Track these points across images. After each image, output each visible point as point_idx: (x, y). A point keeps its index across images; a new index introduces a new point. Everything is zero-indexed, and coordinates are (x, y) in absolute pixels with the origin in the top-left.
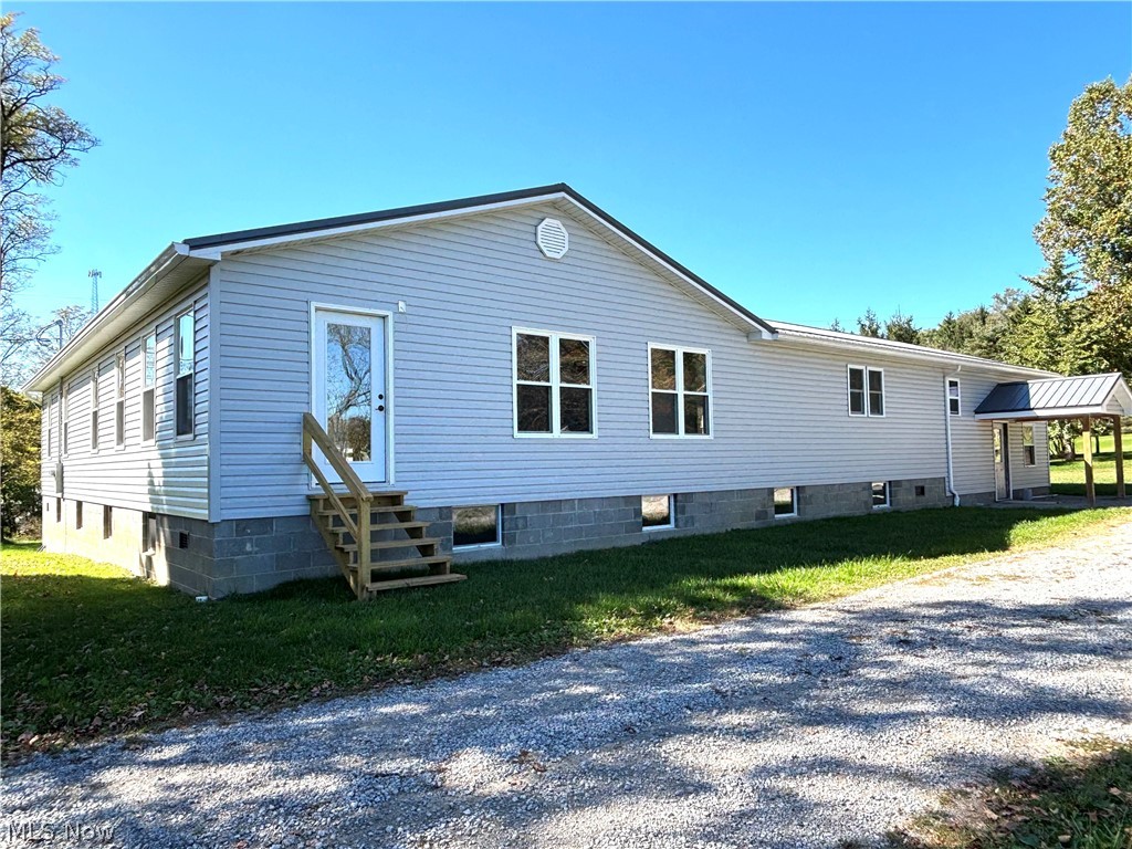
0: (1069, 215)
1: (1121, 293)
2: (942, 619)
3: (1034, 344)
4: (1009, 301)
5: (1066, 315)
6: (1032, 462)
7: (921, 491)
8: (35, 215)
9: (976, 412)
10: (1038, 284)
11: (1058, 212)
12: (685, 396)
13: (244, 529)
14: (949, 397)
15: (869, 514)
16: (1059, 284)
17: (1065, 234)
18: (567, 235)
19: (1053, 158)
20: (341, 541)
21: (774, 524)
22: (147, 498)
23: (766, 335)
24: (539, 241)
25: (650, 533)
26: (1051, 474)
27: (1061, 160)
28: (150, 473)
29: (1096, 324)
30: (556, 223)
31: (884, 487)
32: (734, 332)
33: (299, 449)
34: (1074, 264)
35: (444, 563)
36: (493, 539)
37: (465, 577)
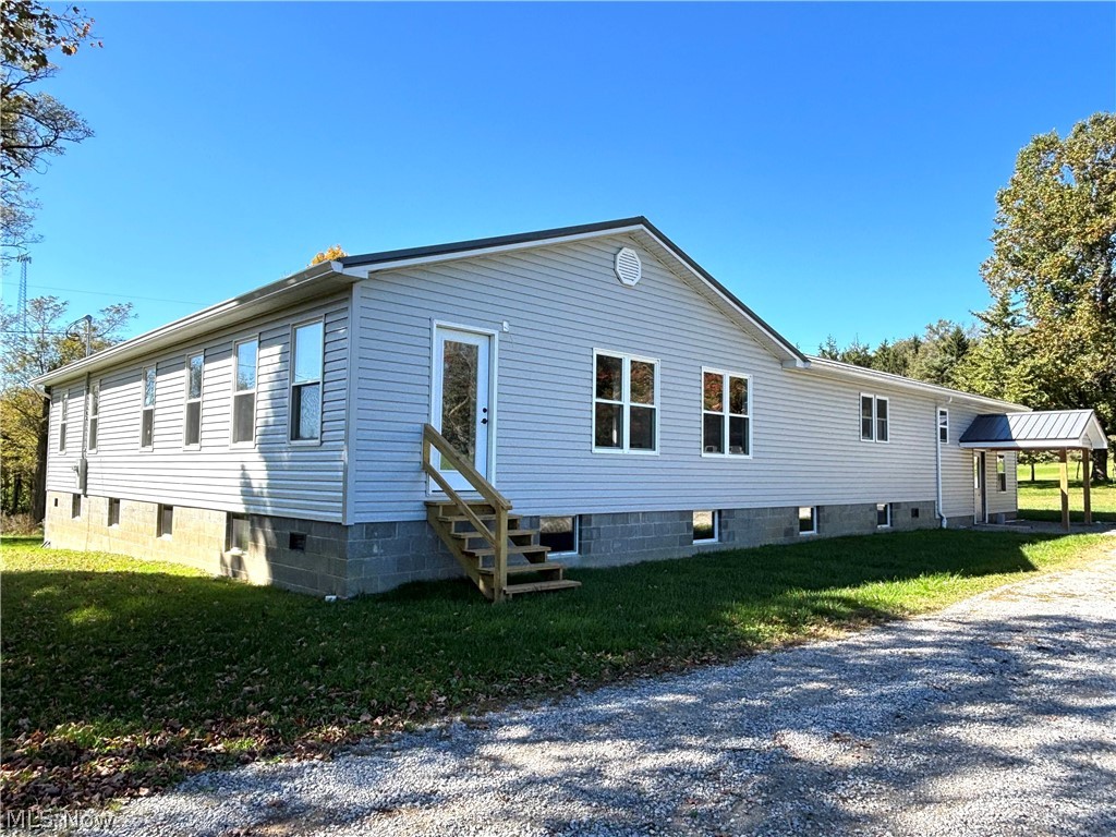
0: (1015, 256)
1: (1061, 331)
2: (1051, 630)
3: (980, 376)
4: (941, 332)
5: (1011, 350)
6: (1004, 489)
7: (915, 513)
8: (17, 202)
9: (961, 441)
10: (986, 320)
11: (1005, 253)
12: (731, 417)
13: (373, 532)
14: (940, 426)
15: (875, 534)
16: (1005, 320)
17: (1010, 274)
18: (640, 264)
19: (1000, 202)
20: (467, 546)
21: (798, 541)
22: (240, 499)
23: (799, 363)
24: (618, 269)
25: (699, 547)
26: (1019, 501)
27: (1008, 204)
28: (243, 474)
29: (1039, 361)
30: (631, 252)
31: (886, 507)
32: (770, 359)
33: (418, 458)
34: (1019, 302)
35: (558, 570)
36: (570, 548)
37: (579, 583)
